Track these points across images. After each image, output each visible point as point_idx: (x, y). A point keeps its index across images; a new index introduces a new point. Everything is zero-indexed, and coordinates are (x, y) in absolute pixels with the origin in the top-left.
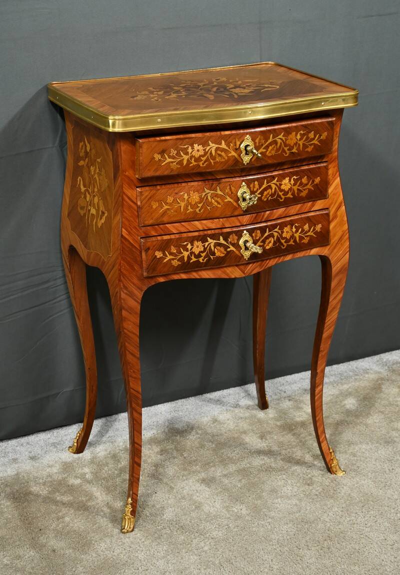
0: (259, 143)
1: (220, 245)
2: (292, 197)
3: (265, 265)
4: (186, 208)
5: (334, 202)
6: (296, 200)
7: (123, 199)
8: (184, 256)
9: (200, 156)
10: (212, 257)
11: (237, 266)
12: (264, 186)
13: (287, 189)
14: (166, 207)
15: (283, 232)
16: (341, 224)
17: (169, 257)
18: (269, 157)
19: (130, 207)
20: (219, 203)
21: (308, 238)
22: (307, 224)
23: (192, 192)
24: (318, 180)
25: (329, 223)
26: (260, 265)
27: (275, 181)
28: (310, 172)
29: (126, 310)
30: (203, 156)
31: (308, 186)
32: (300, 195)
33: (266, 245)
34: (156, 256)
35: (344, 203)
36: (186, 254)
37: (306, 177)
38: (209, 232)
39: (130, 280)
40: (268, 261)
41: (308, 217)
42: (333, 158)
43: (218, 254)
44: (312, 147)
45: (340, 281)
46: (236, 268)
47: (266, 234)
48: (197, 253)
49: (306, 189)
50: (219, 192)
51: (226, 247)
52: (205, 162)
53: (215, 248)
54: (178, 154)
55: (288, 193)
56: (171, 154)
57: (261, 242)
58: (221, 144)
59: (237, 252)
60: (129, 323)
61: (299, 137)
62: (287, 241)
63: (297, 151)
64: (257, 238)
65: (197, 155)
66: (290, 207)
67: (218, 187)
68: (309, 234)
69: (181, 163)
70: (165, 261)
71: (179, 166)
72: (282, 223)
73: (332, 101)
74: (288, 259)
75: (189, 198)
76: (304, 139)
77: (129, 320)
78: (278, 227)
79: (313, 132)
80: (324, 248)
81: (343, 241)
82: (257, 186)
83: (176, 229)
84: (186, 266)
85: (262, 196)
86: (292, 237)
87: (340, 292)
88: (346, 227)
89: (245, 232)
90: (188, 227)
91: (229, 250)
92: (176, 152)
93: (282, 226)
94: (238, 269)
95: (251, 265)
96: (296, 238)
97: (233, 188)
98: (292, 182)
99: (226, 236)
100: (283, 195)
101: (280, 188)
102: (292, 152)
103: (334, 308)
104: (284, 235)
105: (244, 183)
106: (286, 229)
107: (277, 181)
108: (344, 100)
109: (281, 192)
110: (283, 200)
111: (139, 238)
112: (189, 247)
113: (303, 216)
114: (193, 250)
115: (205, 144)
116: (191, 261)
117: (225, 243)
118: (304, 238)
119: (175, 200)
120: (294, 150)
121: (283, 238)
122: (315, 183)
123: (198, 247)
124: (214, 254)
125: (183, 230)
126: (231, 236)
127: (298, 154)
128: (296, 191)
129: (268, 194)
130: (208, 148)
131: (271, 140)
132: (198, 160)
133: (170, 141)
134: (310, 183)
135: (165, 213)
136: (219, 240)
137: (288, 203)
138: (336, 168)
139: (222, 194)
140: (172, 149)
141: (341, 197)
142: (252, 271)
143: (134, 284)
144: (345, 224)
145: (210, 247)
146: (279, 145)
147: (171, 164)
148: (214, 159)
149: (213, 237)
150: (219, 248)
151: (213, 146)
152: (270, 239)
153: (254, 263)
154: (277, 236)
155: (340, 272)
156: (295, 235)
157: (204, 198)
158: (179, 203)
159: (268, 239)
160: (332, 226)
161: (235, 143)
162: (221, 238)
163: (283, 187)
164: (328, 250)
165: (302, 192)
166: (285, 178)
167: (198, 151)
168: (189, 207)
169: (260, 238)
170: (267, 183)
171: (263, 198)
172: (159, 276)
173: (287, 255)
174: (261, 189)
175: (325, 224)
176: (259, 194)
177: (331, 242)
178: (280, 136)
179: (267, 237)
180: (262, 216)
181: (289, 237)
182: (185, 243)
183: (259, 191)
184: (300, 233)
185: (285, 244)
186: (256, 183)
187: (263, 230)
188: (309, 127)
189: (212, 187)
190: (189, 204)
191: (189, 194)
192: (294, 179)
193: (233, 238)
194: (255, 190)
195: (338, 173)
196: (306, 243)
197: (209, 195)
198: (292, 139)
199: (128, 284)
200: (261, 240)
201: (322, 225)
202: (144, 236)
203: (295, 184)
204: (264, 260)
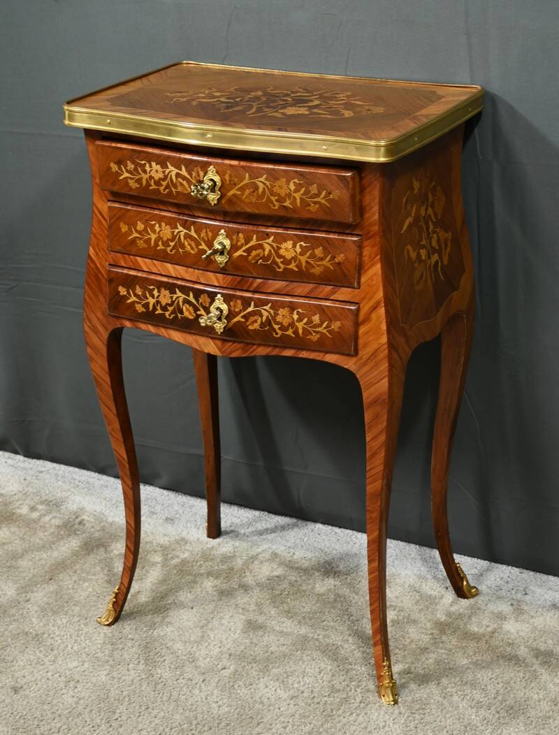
0: (230, 181)
1: (189, 303)
2: (296, 269)
3: (251, 350)
4: (157, 243)
5: (368, 297)
6: (303, 276)
7: (93, 211)
8: (149, 303)
9: (160, 179)
10: (179, 315)
11: (211, 338)
12: (253, 243)
13: (289, 256)
14: (136, 235)
15: (276, 314)
16: (377, 332)
17: (133, 299)
18: (246, 203)
19: (100, 221)
20: (192, 248)
21: (318, 336)
22: (318, 315)
23: (163, 224)
24: (341, 258)
25: (357, 325)
26: (244, 350)
27: (269, 241)
28: (329, 244)
29: (90, 346)
30: (163, 180)
31: (324, 262)
32: (311, 271)
33: (248, 323)
34: (119, 292)
35: (385, 303)
36: (152, 301)
37: (321, 248)
38: (179, 283)
39: (93, 312)
40: (255, 347)
41: (321, 306)
42: (372, 233)
43: (186, 314)
44: (317, 206)
45: (377, 416)
46: (211, 340)
47: (251, 309)
48: (164, 304)
49: (321, 265)
50: (193, 233)
51: (196, 309)
52: (166, 189)
53: (183, 305)
55: (290, 262)
56: (128, 168)
57: (243, 317)
58: (181, 169)
60: (97, 365)
61: (292, 187)
62: (283, 328)
63: (291, 206)
64: (237, 310)
65: (157, 177)
66: (295, 284)
67: (192, 227)
68: (320, 329)
69: (139, 181)
71: (138, 186)
72: (277, 301)
73: (340, 147)
74: (288, 355)
75: (161, 231)
76: (302, 192)
77: (97, 362)
78: (270, 305)
79: (315, 185)
80: (348, 358)
81: (378, 358)
82: (242, 241)
83: (147, 266)
84: (151, 317)
85: (249, 255)
86: (292, 325)
88: (384, 339)
89: (219, 296)
90: (160, 268)
91: (198, 313)
92: (133, 166)
93: (276, 306)
94: (212, 343)
95: (230, 344)
96: (297, 327)
97: (210, 234)
98: (298, 249)
99: (197, 294)
100: (281, 262)
101: (279, 253)
102: (284, 206)
104: (279, 319)
105: (222, 231)
106: (281, 312)
107: (273, 241)
109: (278, 258)
110: (281, 270)
111: (107, 264)
112: (156, 293)
113: (314, 302)
114: (160, 299)
115: (163, 164)
116: (157, 313)
117: (195, 303)
118: (311, 334)
119: (145, 230)
120: (287, 204)
121: (277, 323)
122: (336, 260)
123: (165, 296)
124: (182, 312)
125: (154, 270)
126: (202, 296)
127: (294, 210)
128: (304, 264)
129: (258, 255)
130: (168, 171)
131: (246, 181)
132: (158, 183)
133: (125, 151)
134: (328, 259)
135: (134, 241)
136: (188, 296)
137: (287, 275)
138: (376, 249)
139: (197, 237)
140: (128, 162)
141: (380, 294)
142: (232, 352)
143: (98, 318)
144: (383, 334)
145: (178, 302)
146: (261, 190)
147: (129, 181)
148: (176, 187)
149: (184, 290)
150: (188, 306)
151: (172, 170)
152: (255, 318)
153: (235, 342)
154: (267, 317)
155: (374, 402)
156: (297, 324)
157: (176, 236)
158: (149, 234)
159: (253, 316)
160: (362, 330)
161: (198, 172)
162: (191, 295)
164: (355, 363)
165: (313, 267)
166: (285, 241)
167: (157, 171)
168: (160, 243)
169: (240, 312)
170: (257, 240)
171: (250, 258)
172: (124, 318)
173: (286, 348)
174: (247, 246)
175: (349, 324)
176: (244, 251)
177: (360, 353)
178: (262, 179)
179: (251, 314)
180: (249, 284)
181: (286, 323)
182: (152, 287)
183: (244, 248)
184: (304, 324)
185: (280, 332)
186: (241, 235)
187: (246, 303)
188: (308, 177)
189: (186, 225)
190: (159, 238)
191: (160, 226)
192: (301, 246)
193: (204, 299)
194: (239, 244)
195: (379, 257)
196: (314, 341)
197: (182, 234)
198: (281, 187)
199: (92, 316)
200: (242, 314)
201: (341, 323)
202: (112, 263)
203: (302, 254)
204: (248, 344)
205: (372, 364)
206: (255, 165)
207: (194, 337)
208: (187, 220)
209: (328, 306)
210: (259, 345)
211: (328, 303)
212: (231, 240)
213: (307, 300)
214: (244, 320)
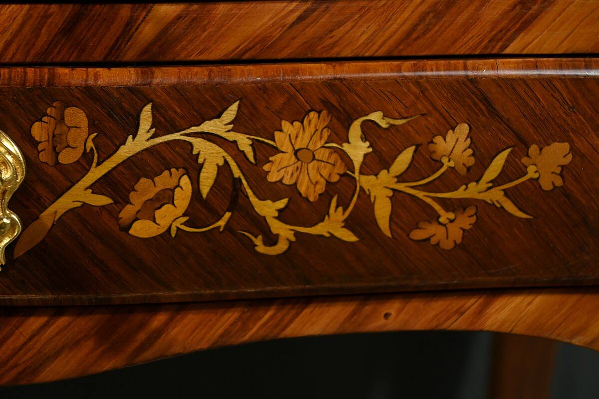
3: (142, 336)
21: (466, 221)
22: (463, 129)
26: (102, 338)
41: (473, 81)
57: (97, 187)
62: (299, 210)
64: (68, 157)
72: (263, 89)
74: (315, 330)
78: (231, 112)
93: (262, 113)
104: (279, 170)
113: (433, 71)
121: (271, 192)
152: (164, 180)
153: (58, 310)
154: (223, 170)
156: (365, 181)
159: (152, 175)
173: (307, 300)
180: (116, 28)
181: (311, 185)
184: (401, 178)
185: (284, 231)
187: (114, 117)
196: (448, 245)
200: (95, 173)
201: (572, 150)
204: (131, 308)
210: (181, 306)
213: (407, 71)
214: (103, 200)
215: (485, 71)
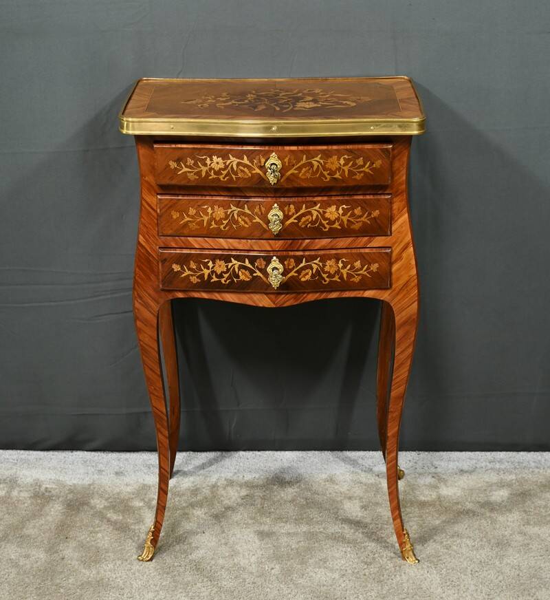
0: (289, 163)
1: (246, 268)
2: (339, 227)
3: (301, 298)
4: (209, 224)
5: (399, 241)
6: (345, 232)
7: (142, 204)
8: (204, 274)
9: (220, 169)
10: (235, 280)
11: (266, 294)
12: (303, 211)
13: (333, 218)
14: (187, 219)
15: (324, 266)
16: (407, 267)
17: (188, 272)
18: (303, 180)
19: (149, 213)
20: (246, 223)
21: (360, 277)
22: (359, 261)
23: (216, 207)
24: (376, 213)
25: (391, 264)
26: (295, 298)
27: (317, 208)
28: (366, 203)
29: (140, 321)
30: (224, 170)
31: (363, 219)
32: (352, 227)
33: (300, 277)
34: (173, 269)
35: (413, 243)
36: (206, 272)
37: (360, 208)
38: (234, 253)
39: (145, 290)
40: (305, 296)
41: (361, 253)
42: (400, 191)
43: (242, 277)
44: (362, 175)
45: (407, 333)
46: (264, 296)
47: (302, 265)
49: (360, 221)
50: (247, 211)
51: (252, 272)
52: (225, 176)
53: (239, 270)
54: (196, 164)
55: (334, 222)
56: (188, 164)
57: (295, 272)
58: (243, 159)
59: (264, 279)
60: (146, 336)
61: (342, 162)
62: (330, 276)
63: (340, 178)
64: (290, 267)
65: (217, 168)
66: (338, 239)
67: (246, 206)
68: (361, 272)
69: (199, 173)
70: (183, 275)
71: (197, 177)
72: (324, 255)
73: (384, 126)
74: (333, 297)
75: (213, 212)
76: (350, 165)
77: (146, 333)
78: (319, 259)
79: (362, 158)
80: (383, 291)
81: (409, 287)
82: (293, 211)
83: (199, 244)
84: (206, 285)
85: (299, 222)
86: (338, 272)
87: (408, 347)
88: (414, 272)
89: (275, 258)
90: (212, 244)
91: (255, 275)
92: (193, 162)
93: (324, 259)
94: (266, 298)
95: (283, 296)
96: (342, 274)
97: (263, 209)
98: (341, 211)
99: (253, 260)
100: (327, 223)
101: (324, 217)
102: (334, 178)
103: (402, 364)
104: (327, 269)
105: (275, 205)
106: (328, 263)
107: (320, 208)
108: (400, 126)
109: (324, 220)
110: (327, 230)
111: (158, 247)
112: (210, 264)
113: (354, 251)
114: (215, 269)
115: (224, 156)
116: (212, 281)
117: (251, 267)
118: (354, 277)
119: (198, 214)
120: (337, 176)
121: (325, 273)
122: (372, 216)
123: (220, 267)
124: (238, 276)
125: (206, 246)
126: (258, 261)
127: (343, 181)
128: (346, 223)
129: (308, 220)
130: (229, 161)
131: (304, 161)
132: (218, 173)
133: (186, 150)
134: (365, 216)
135: (186, 225)
136: (244, 262)
137: (333, 234)
138: (403, 202)
139: (250, 213)
140: (188, 159)
141: (409, 237)
142: (285, 302)
143: (149, 295)
144: (413, 268)
145: (234, 268)
146: (315, 167)
147: (188, 174)
148: (236, 174)
149: (237, 258)
150: (244, 271)
151: (234, 161)
152: (307, 271)
153: (287, 294)
154: (317, 269)
155: (405, 323)
156: (342, 271)
157: (230, 214)
158: (202, 217)
159: (305, 270)
160: (395, 268)
161: (260, 159)
162: (247, 261)
163: (327, 215)
164: (389, 295)
165: (353, 223)
166: (330, 206)
167: (218, 163)
168: (213, 223)
169: (293, 268)
170: (306, 208)
171: (300, 224)
172: (176, 291)
173: (331, 291)
174: (298, 215)
175: (385, 264)
176: (295, 219)
177: (394, 286)
178: (317, 159)
179: (303, 268)
180: (299, 244)
181: (332, 271)
182: (206, 260)
183: (294, 217)
184: (348, 270)
185: (328, 280)
186: (292, 206)
187: (298, 260)
188: (356, 152)
189: (238, 205)
190: (212, 219)
191: (213, 209)
192: (343, 208)
193: (260, 263)
194: (290, 214)
195: (406, 209)
196: (357, 282)
197: (236, 213)
198: (332, 163)
199: (143, 294)
200: (295, 270)
201: (379, 265)
202: (163, 246)
203: (343, 215)
204: (300, 293)
205: (405, 292)
206: (311, 148)
207: (248, 295)
208: (240, 201)
209: (368, 253)
210: (309, 293)
211: (367, 251)
212: (283, 212)
213: (349, 251)
214: (296, 274)
215: (362, 251)
